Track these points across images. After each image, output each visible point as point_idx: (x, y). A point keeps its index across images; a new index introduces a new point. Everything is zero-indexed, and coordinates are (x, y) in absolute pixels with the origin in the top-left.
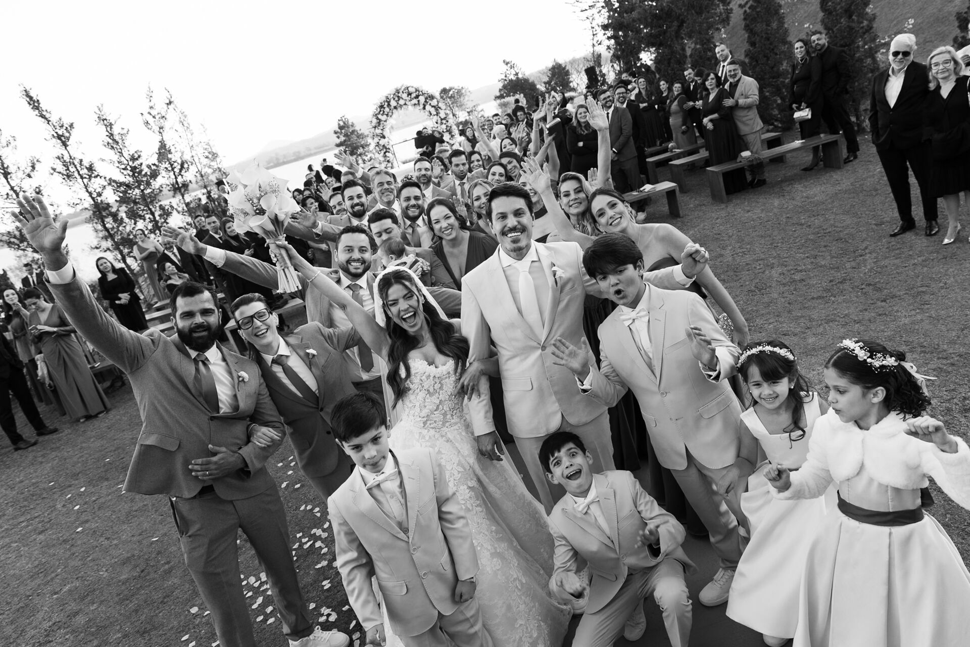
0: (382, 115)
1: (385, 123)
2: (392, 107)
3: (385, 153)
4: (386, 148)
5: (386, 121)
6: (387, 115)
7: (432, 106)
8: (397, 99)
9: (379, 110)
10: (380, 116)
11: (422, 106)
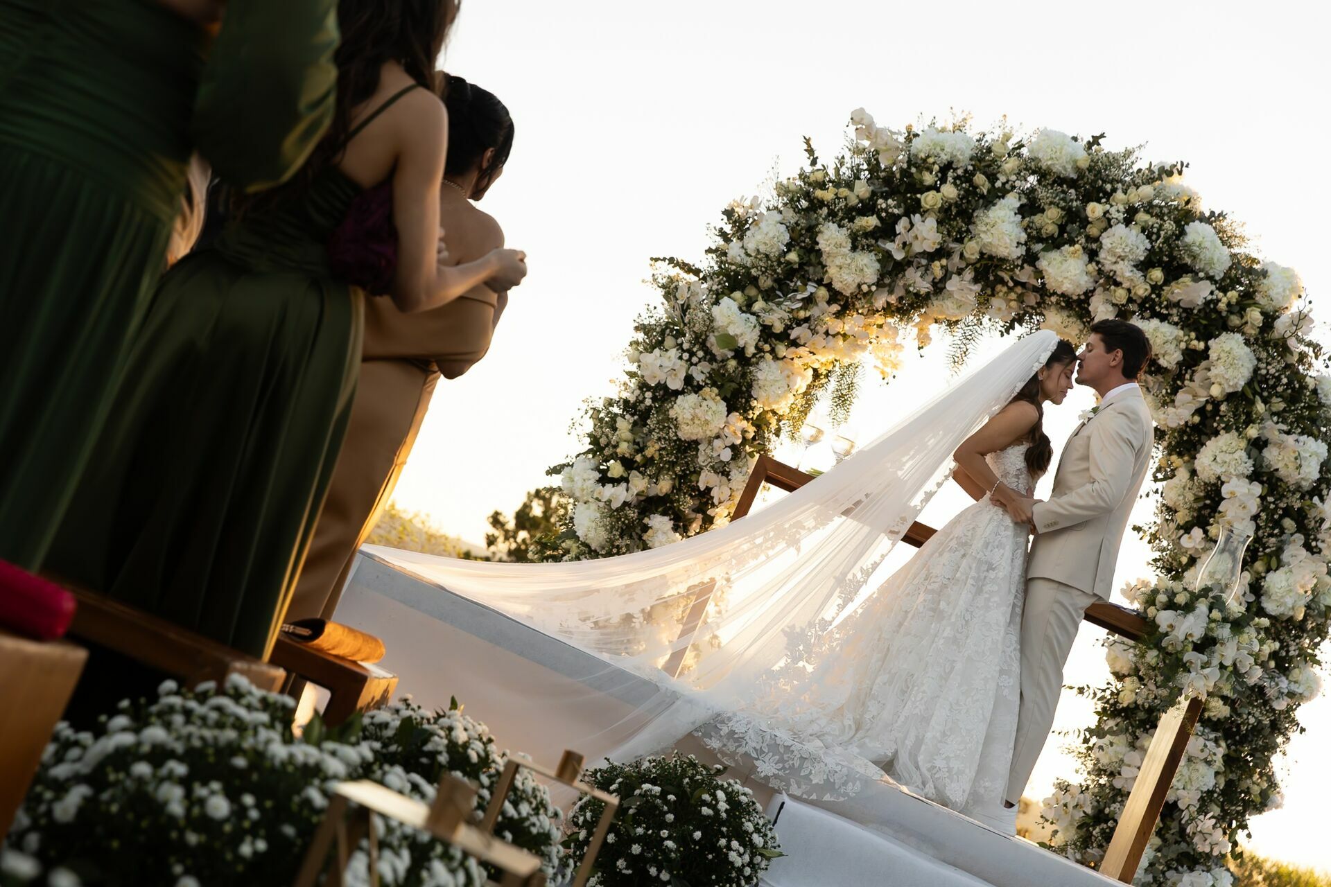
0: (857, 242)
1: (825, 312)
2: (971, 249)
3: (649, 505)
4: (685, 480)
5: (844, 304)
6: (891, 270)
7: (1260, 474)
8: (1049, 220)
9: (862, 189)
10: (832, 237)
11: (1182, 413)
